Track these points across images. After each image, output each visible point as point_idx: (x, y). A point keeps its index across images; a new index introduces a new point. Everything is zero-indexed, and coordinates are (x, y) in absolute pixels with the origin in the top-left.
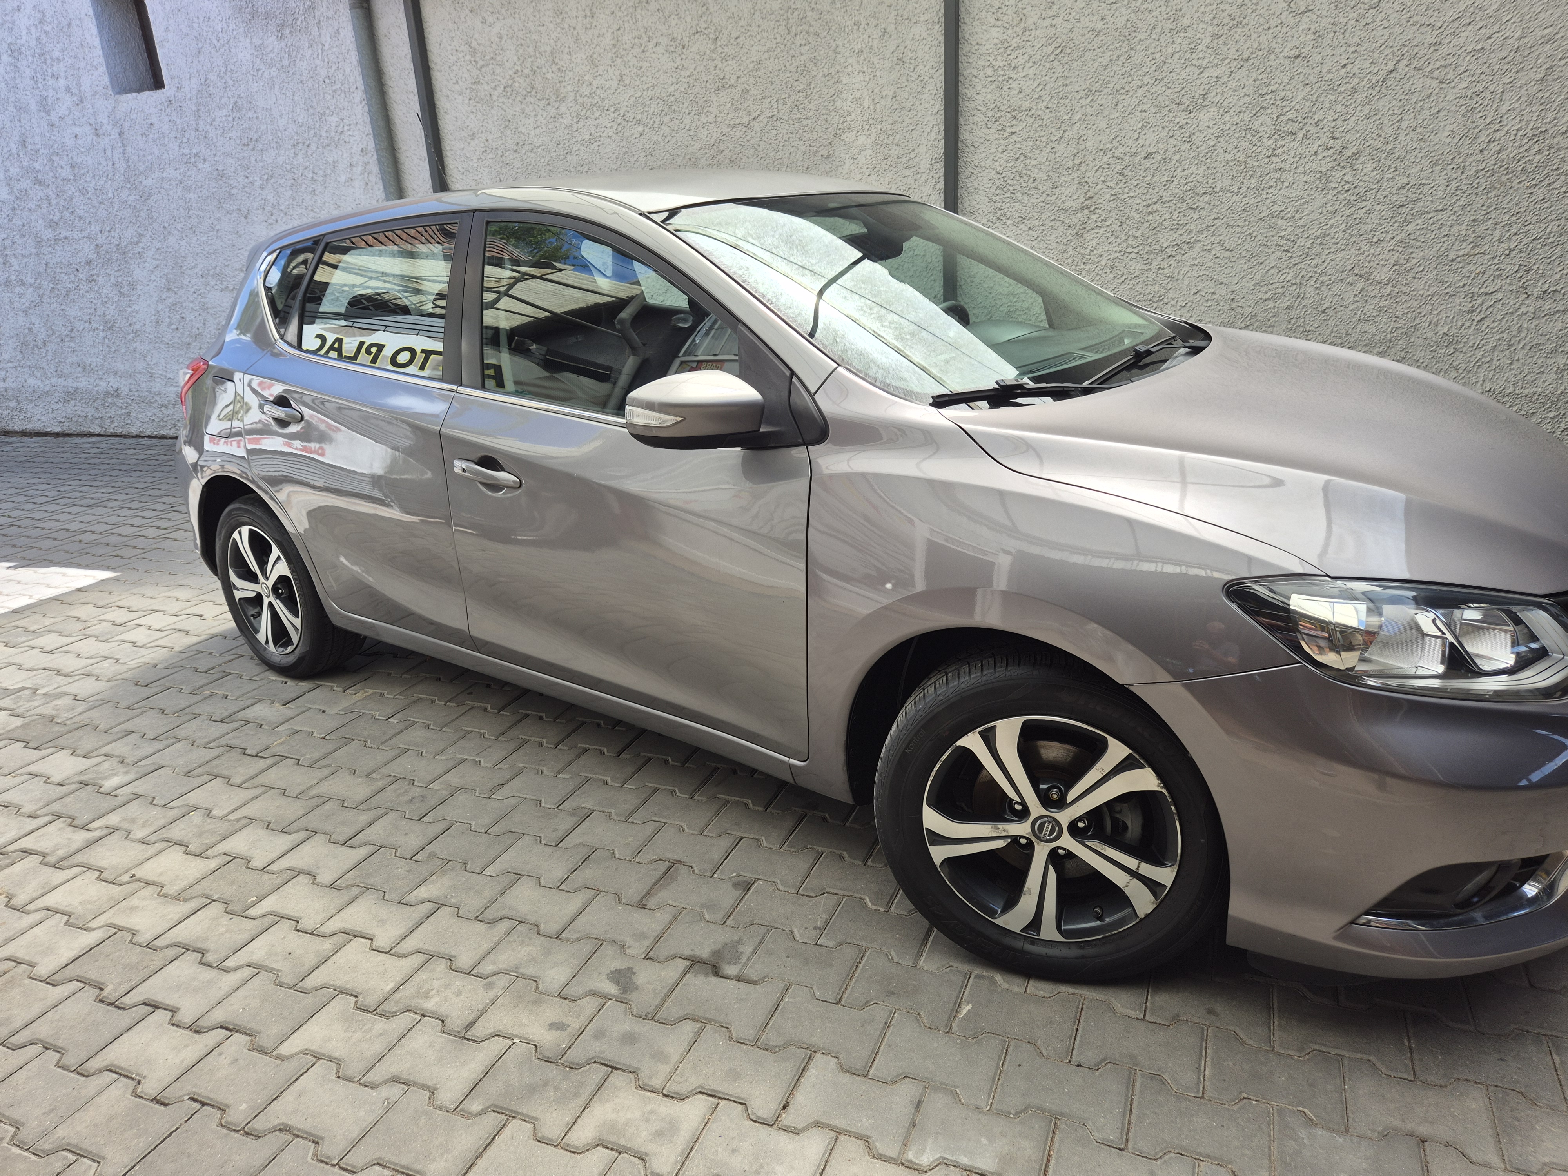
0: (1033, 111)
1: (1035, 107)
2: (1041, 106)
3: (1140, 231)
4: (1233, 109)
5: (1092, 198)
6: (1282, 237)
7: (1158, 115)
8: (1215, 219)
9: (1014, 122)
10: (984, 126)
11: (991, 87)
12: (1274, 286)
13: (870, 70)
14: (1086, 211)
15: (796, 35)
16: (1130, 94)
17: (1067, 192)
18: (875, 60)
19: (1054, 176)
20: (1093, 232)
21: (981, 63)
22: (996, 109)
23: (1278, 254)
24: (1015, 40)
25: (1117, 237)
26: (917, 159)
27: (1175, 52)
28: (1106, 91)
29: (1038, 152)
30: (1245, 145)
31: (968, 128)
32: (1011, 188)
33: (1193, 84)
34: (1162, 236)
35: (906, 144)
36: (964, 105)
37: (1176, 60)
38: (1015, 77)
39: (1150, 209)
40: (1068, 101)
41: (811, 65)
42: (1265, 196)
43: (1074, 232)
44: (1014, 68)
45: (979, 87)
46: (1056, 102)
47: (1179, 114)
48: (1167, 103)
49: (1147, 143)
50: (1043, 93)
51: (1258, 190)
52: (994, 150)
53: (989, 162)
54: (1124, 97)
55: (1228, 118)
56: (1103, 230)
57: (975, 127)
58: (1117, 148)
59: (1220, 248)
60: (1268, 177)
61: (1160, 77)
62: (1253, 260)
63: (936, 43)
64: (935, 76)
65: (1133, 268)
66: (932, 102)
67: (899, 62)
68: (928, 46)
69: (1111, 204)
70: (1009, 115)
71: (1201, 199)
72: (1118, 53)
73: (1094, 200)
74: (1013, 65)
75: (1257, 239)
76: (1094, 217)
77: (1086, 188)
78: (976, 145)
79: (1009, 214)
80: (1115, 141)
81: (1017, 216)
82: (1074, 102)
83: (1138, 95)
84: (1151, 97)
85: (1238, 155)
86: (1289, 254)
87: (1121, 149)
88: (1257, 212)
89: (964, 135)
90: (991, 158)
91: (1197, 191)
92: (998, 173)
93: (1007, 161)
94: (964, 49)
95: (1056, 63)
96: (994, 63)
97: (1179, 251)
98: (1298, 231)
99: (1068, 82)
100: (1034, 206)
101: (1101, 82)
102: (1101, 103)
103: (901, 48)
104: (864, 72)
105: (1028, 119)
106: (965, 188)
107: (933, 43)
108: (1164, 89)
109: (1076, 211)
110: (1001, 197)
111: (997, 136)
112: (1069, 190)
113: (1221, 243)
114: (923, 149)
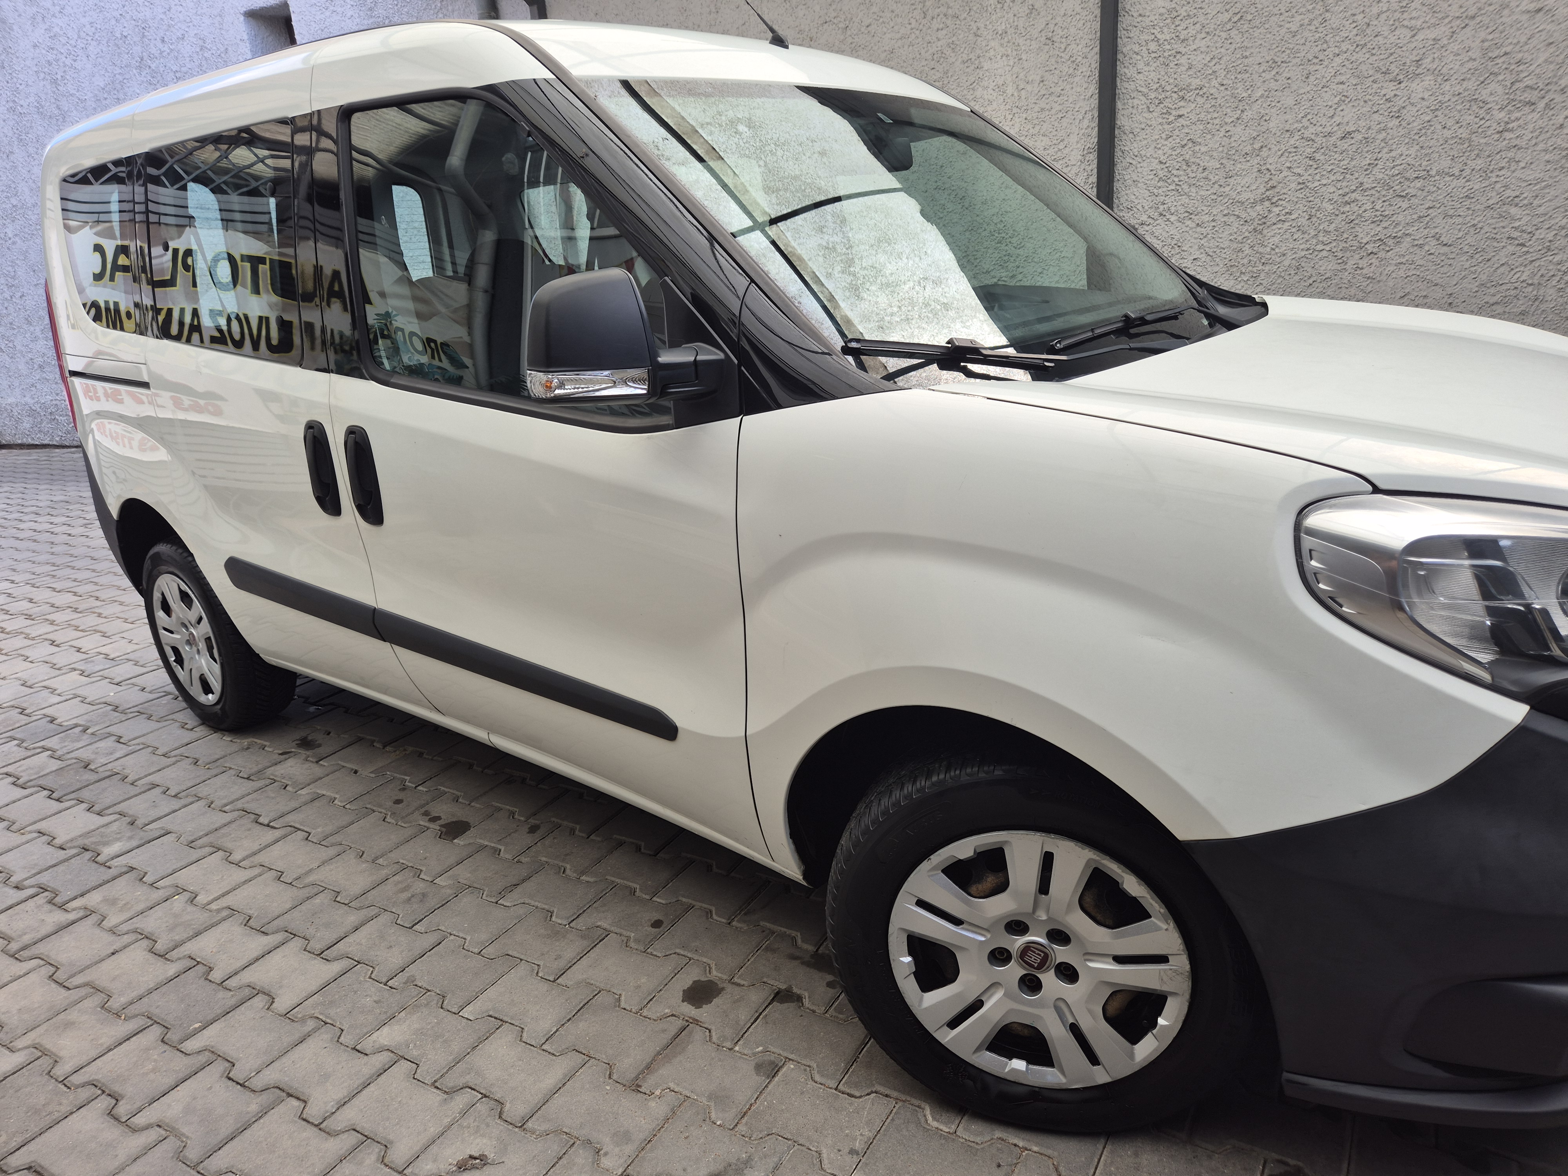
0: (1205, 90)
1: (1207, 85)
2: (1214, 83)
3: (1334, 225)
4: (1455, 76)
5: (1274, 187)
6: (1516, 228)
7: (1359, 87)
8: (1430, 208)
9: (1182, 104)
10: (1146, 110)
11: (1155, 65)
12: (1504, 287)
13: (1015, 53)
14: (1267, 204)
15: (933, 18)
16: (1325, 63)
17: (1243, 182)
18: (1021, 41)
19: (1229, 164)
20: (1274, 227)
21: (1145, 37)
22: (1160, 90)
23: (1511, 249)
24: (1185, 8)
25: (1303, 233)
26: (1066, 151)
27: (1382, 12)
28: (1294, 61)
29: (1209, 136)
30: (1470, 118)
31: (1125, 112)
32: (1176, 179)
33: (1404, 49)
34: (1360, 230)
35: (1054, 133)
36: (1122, 86)
37: (1383, 20)
38: (1183, 50)
39: (1346, 198)
40: (1248, 75)
41: (948, 52)
42: (1494, 180)
43: (1251, 228)
44: (1183, 41)
45: (1140, 65)
46: (1233, 77)
47: (1385, 85)
48: (1371, 72)
49: (1346, 120)
50: (1217, 66)
51: (1485, 173)
52: (1157, 137)
53: (1150, 151)
54: (1317, 67)
55: (1447, 88)
56: (1287, 224)
57: (1134, 111)
58: (1307, 127)
59: (1434, 242)
60: (1498, 157)
61: (1362, 42)
62: (1478, 256)
63: (1091, 17)
64: (1089, 56)
65: (1323, 268)
66: (1085, 85)
67: (1048, 42)
68: (1082, 22)
69: (1298, 194)
70: (1175, 96)
71: (1411, 185)
72: (1311, 16)
73: (1277, 190)
74: (1182, 37)
75: (1483, 231)
76: (1276, 210)
77: (1268, 176)
78: (1136, 131)
79: (1173, 210)
80: (1305, 120)
81: (1182, 211)
82: (1255, 76)
83: (1335, 64)
84: (1350, 67)
85: (1461, 130)
86: (1525, 249)
87: (1312, 129)
88: (1483, 199)
89: (1122, 120)
90: (1153, 146)
91: (1408, 175)
92: (1161, 162)
93: (1173, 149)
94: (1124, 22)
95: (1234, 32)
96: (1159, 36)
97: (1381, 247)
98: (1536, 221)
99: (1248, 54)
100: (1203, 199)
101: (1288, 51)
102: (1288, 76)
103: (1051, 26)
104: (1007, 56)
105: (1199, 99)
106: (1121, 181)
107: (1088, 18)
108: (1367, 56)
109: (1255, 203)
110: (1164, 189)
111: (1160, 120)
112: (1246, 179)
113: (1437, 237)
114: (1074, 139)
